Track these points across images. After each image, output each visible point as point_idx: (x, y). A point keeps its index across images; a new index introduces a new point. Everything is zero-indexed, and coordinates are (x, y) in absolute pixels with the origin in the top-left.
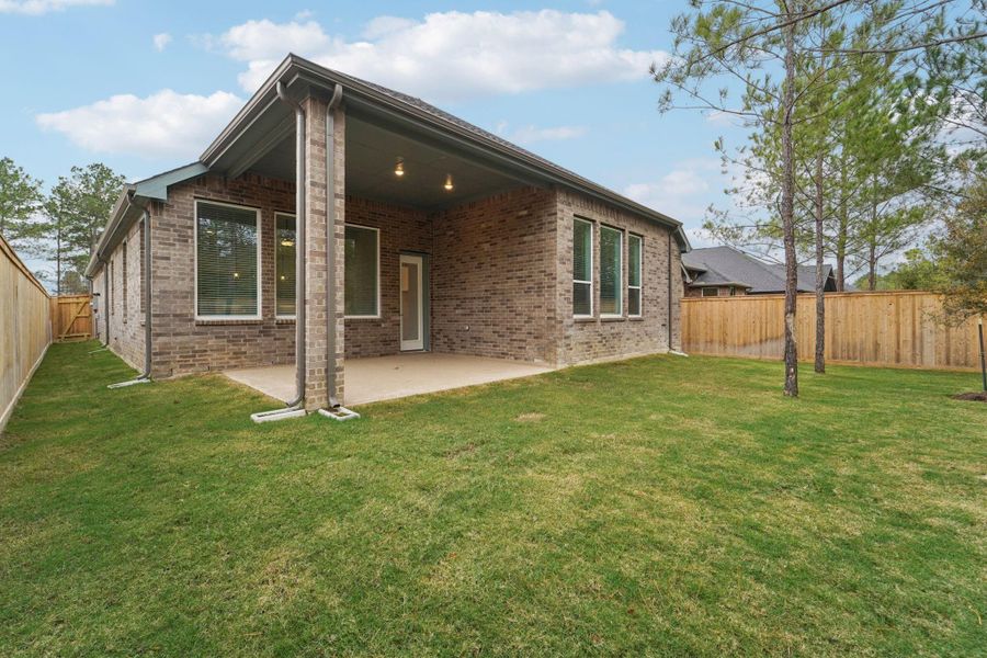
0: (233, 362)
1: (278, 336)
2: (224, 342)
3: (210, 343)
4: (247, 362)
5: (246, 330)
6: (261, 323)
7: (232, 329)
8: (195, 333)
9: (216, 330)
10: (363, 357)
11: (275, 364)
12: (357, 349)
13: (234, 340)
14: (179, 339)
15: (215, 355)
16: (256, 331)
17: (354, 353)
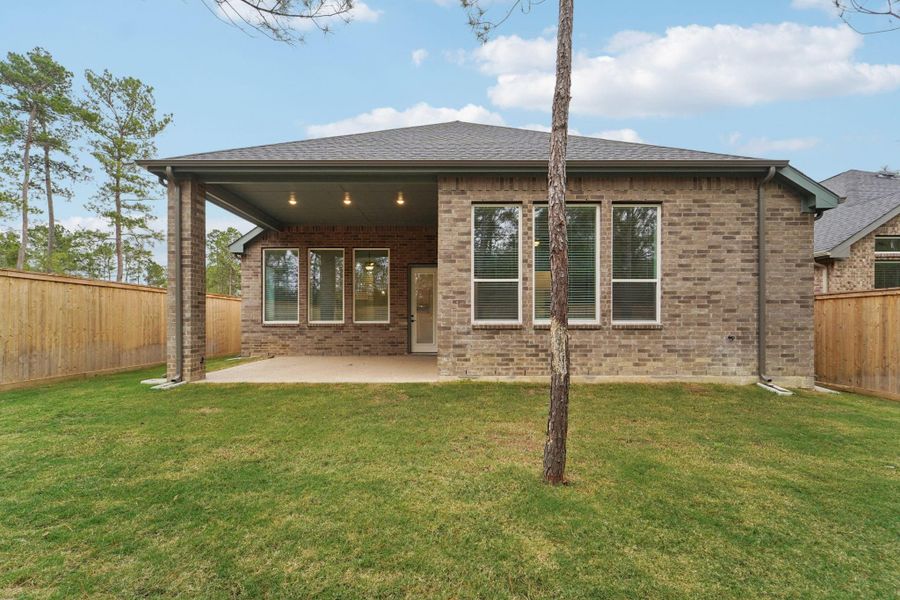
0: (282, 351)
1: (309, 335)
2: (276, 338)
3: (270, 337)
4: (290, 352)
5: (288, 331)
6: (298, 325)
7: (282, 330)
8: (262, 332)
9: (273, 330)
10: (372, 355)
11: (306, 354)
12: (367, 348)
13: (282, 337)
14: (254, 335)
15: (272, 346)
16: (295, 331)
17: (365, 351)
